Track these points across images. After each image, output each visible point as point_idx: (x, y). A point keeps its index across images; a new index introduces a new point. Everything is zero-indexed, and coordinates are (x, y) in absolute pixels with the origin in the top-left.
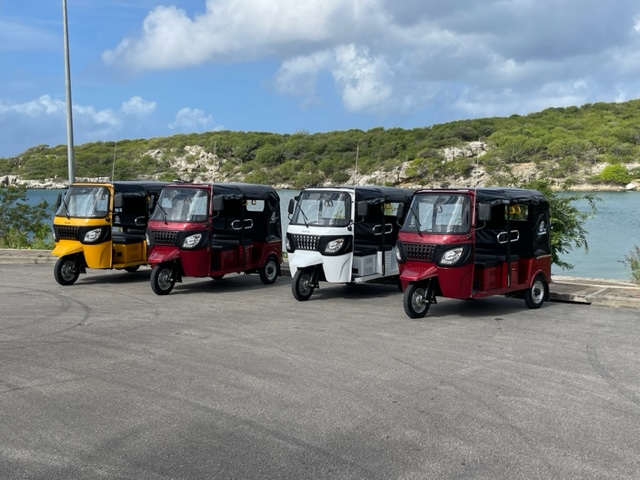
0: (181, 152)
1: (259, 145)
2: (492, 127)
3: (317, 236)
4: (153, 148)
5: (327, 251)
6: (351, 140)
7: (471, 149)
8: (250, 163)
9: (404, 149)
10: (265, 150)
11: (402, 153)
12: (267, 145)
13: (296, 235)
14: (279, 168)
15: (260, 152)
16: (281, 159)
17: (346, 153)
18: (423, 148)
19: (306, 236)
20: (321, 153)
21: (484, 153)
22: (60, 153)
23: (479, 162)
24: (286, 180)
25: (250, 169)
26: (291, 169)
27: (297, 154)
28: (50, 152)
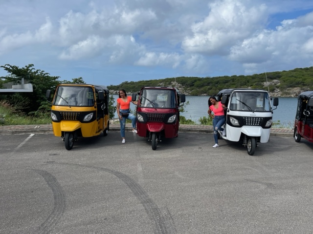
0: (170, 84)
1: (195, 81)
2: (280, 75)
3: (261, 118)
4: (161, 82)
5: (266, 126)
6: (226, 79)
7: (274, 82)
8: (193, 87)
9: (248, 82)
10: (198, 83)
11: (248, 84)
12: (198, 81)
13: (245, 117)
14: (202, 89)
15: (196, 84)
16: (203, 86)
17: (226, 84)
18: (256, 82)
19: (253, 117)
20: (217, 83)
21: (279, 84)
22: (132, 84)
23: (278, 87)
24: (205, 93)
25: (193, 89)
26: (207, 89)
27: (208, 84)
28: (129, 84)
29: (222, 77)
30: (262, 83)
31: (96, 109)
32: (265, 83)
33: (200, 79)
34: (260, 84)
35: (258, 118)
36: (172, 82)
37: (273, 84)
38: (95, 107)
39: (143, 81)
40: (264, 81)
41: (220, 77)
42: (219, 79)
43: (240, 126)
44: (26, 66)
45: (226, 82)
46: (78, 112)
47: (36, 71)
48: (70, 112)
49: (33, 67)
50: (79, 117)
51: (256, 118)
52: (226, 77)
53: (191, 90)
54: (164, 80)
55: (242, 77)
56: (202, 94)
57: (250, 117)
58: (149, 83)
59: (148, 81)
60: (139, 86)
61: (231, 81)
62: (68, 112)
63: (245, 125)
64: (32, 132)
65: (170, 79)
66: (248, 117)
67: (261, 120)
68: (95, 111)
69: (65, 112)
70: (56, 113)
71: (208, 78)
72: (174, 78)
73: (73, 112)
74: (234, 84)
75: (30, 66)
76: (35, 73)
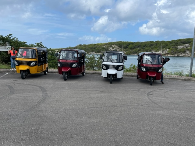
1: (129, 44)
2: (191, 41)
3: (116, 65)
4: (104, 45)
5: (119, 69)
6: (152, 44)
7: (185, 46)
8: (127, 49)
9: (167, 46)
10: (131, 46)
11: (166, 47)
12: (131, 45)
13: (109, 65)
14: (134, 50)
15: (129, 46)
16: (134, 48)
17: (151, 47)
18: (172, 46)
19: (112, 65)
20: (144, 46)
21: (189, 47)
22: (84, 46)
23: (188, 50)
24: (136, 53)
25: (127, 50)
26: (137, 50)
27: (138, 47)
28: (82, 46)
29: (149, 42)
30: (177, 47)
31: (37, 60)
32: (179, 47)
33: (132, 43)
34: (175, 48)
35: (115, 65)
36: (112, 45)
37: (185, 47)
38: (37, 59)
39: (92, 44)
40: (178, 45)
41: (147, 42)
42: (146, 43)
43: (107, 69)
44: (8, 35)
45: (152, 45)
46: (28, 61)
47: (13, 38)
48: (24, 61)
49: (12, 36)
50: (29, 63)
51: (114, 65)
52: (151, 42)
53: (126, 51)
54: (107, 44)
55: (163, 42)
56: (133, 54)
57: (111, 65)
58: (96, 45)
59: (96, 44)
60: (89, 48)
61: (155, 45)
62: (23, 61)
63: (109, 69)
64: (8, 72)
65: (111, 43)
66: (110, 65)
67: (116, 66)
68: (37, 61)
69: (21, 61)
70: (17, 61)
71: (138, 43)
72: (114, 43)
73: (25, 61)
74: (157, 47)
75: (10, 35)
76: (13, 39)
